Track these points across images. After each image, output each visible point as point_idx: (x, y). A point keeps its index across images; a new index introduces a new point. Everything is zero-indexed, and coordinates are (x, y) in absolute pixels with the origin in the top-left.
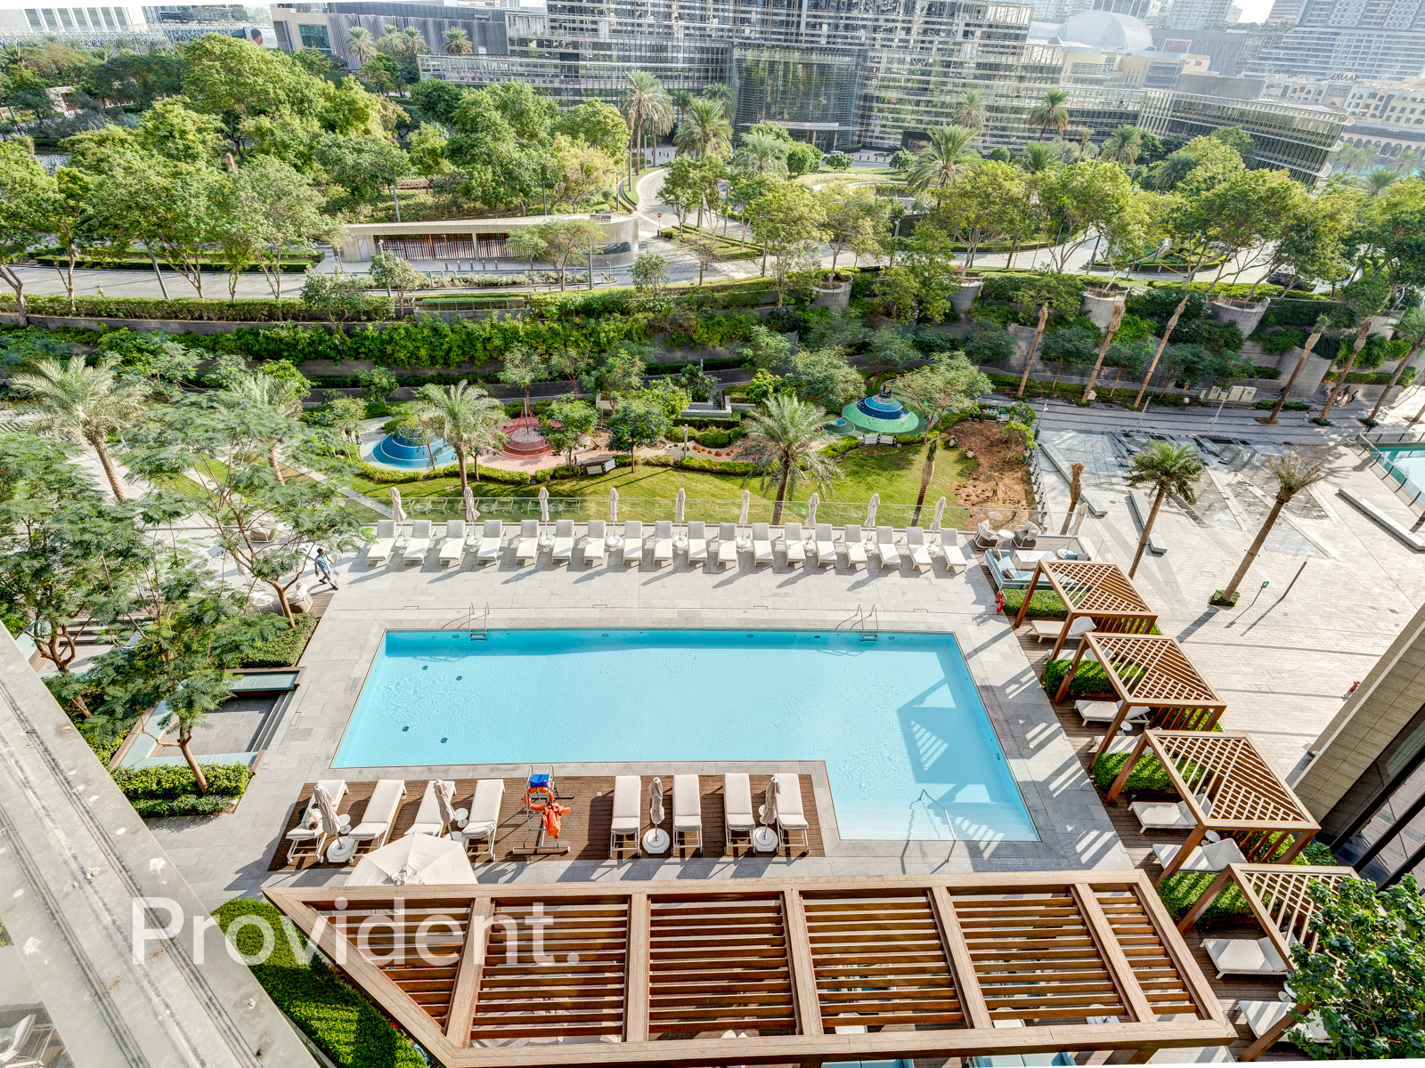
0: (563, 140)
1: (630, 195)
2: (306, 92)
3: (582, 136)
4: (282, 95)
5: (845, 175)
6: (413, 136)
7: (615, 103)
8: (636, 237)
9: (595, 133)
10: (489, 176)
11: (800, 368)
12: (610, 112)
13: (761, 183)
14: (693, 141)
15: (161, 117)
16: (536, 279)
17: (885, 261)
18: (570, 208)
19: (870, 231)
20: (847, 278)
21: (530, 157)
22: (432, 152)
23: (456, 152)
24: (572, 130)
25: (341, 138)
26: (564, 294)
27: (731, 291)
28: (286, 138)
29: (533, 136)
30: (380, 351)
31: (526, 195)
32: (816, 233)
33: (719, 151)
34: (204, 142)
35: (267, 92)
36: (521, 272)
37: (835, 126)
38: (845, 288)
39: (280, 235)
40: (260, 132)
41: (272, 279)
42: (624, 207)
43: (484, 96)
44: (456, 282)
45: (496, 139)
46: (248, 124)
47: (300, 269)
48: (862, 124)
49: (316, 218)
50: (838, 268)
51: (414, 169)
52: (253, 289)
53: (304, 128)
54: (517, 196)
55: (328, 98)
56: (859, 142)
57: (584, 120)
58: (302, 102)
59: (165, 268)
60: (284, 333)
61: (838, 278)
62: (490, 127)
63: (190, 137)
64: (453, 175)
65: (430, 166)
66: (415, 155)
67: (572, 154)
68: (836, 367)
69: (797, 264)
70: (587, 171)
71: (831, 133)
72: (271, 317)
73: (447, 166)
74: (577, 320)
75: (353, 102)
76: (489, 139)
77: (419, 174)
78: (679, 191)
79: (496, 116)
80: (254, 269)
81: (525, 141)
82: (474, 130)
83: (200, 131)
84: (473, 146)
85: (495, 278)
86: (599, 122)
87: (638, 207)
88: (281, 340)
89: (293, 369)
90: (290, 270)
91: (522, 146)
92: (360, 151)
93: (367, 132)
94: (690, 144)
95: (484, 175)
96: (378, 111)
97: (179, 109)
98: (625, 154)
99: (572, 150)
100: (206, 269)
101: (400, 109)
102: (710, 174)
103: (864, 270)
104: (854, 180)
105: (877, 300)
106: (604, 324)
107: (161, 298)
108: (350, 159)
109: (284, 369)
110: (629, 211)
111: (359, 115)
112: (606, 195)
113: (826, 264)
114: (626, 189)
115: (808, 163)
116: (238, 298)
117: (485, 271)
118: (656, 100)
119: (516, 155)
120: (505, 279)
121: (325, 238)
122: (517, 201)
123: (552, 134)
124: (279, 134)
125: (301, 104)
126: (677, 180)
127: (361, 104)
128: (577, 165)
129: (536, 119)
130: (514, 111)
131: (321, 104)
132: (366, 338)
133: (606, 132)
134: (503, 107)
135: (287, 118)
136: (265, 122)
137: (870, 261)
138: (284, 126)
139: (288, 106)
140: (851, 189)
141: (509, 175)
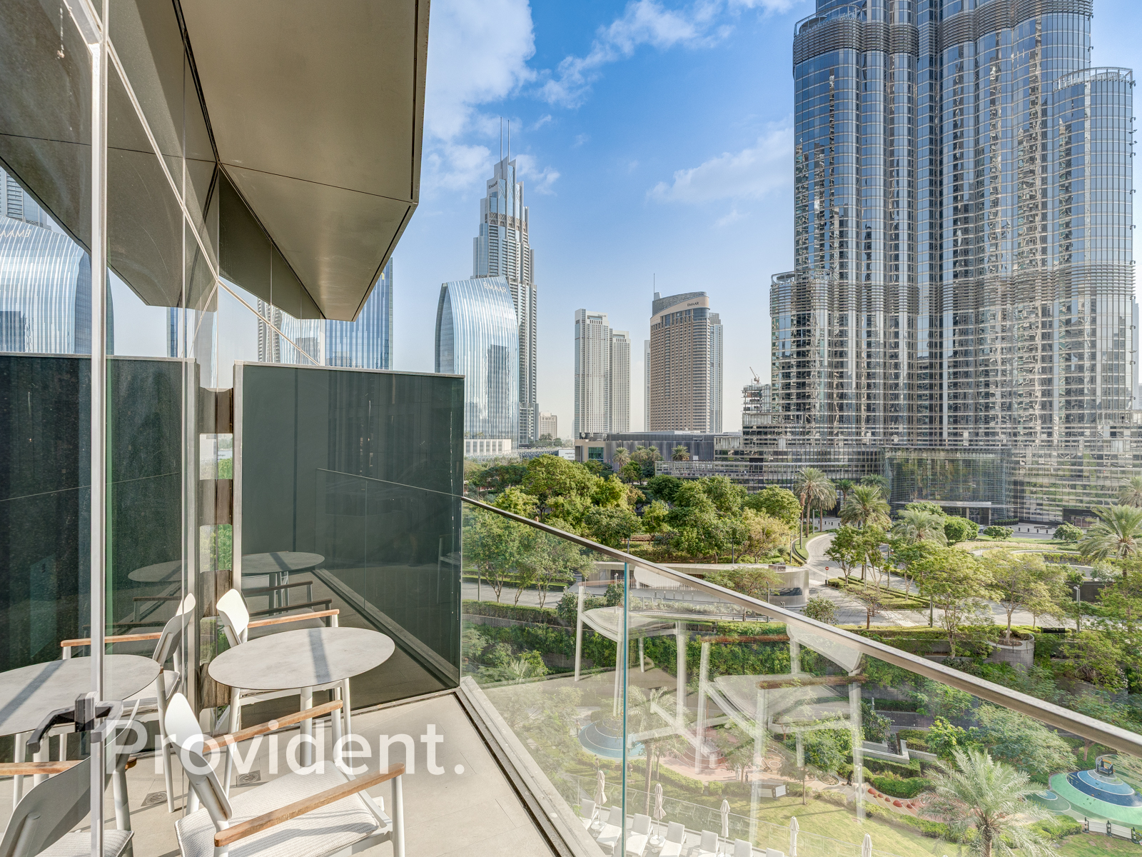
0: (750, 513)
1: (801, 552)
2: (587, 483)
3: (764, 509)
4: (573, 485)
5: (1006, 544)
6: (646, 509)
7: (790, 488)
8: (807, 584)
9: (774, 508)
10: (695, 535)
11: (986, 721)
12: (786, 494)
13: (921, 548)
14: (856, 515)
15: (507, 497)
16: (723, 610)
17: (1070, 624)
18: (752, 559)
19: (1047, 594)
20: (1027, 637)
21: (725, 523)
22: (657, 519)
23: (673, 519)
24: (757, 506)
25: (602, 509)
26: (745, 624)
27: (900, 637)
28: (570, 509)
29: (728, 509)
30: (600, 653)
31: (719, 548)
32: (983, 592)
33: (880, 522)
34: (525, 510)
35: (566, 484)
36: (712, 603)
37: (988, 504)
38: (1026, 648)
39: (554, 566)
40: (556, 505)
41: (542, 594)
42: (796, 561)
43: (697, 485)
44: (662, 606)
45: (701, 511)
46: (551, 501)
47: (561, 589)
48: (1015, 503)
49: (577, 557)
50: (1014, 626)
51: (643, 529)
52: (529, 600)
53: (580, 503)
54: (713, 549)
55: (599, 486)
56: (1015, 517)
57: (766, 500)
58: (583, 488)
59: (484, 582)
60: (540, 632)
61: (1015, 635)
62: (699, 503)
63: (519, 507)
64: (670, 532)
65: (654, 527)
66: (646, 520)
67: (756, 521)
68: (1030, 728)
69: (966, 620)
70: (767, 534)
71: (985, 510)
72: (535, 620)
73: (666, 528)
74: (755, 647)
75: (613, 488)
76: (697, 511)
77: (646, 532)
78: (844, 551)
79: (704, 497)
80: (533, 587)
81: (722, 513)
82: (687, 505)
83: (524, 504)
84: (685, 515)
85: (691, 606)
86: (777, 501)
87: (808, 561)
88: (537, 636)
89: (540, 659)
90: (554, 589)
91: (720, 516)
92: (611, 517)
93: (618, 505)
94: (852, 516)
95: (692, 534)
96: (626, 493)
97: (518, 493)
98: (798, 522)
99: (756, 519)
100: (506, 585)
101: (640, 492)
102: (872, 540)
103: (1046, 631)
104: (1017, 548)
105: (1069, 662)
106: (778, 653)
107: (476, 600)
108: (605, 521)
109: (535, 657)
110: (801, 564)
111: (614, 495)
112: (781, 551)
113: (1001, 621)
114: (797, 547)
115: (965, 533)
116: (519, 604)
117: (684, 600)
118: (823, 488)
119: (715, 522)
120: (698, 607)
121: (579, 570)
122: (712, 552)
123: (742, 509)
124: (567, 506)
125: (582, 490)
126: (841, 543)
127: (617, 490)
128: (759, 528)
129: (731, 499)
130: (717, 495)
131: (594, 489)
132: (592, 642)
133: (783, 507)
134: (709, 491)
135: (573, 497)
136: (560, 499)
137: (1053, 624)
138: (571, 502)
139: (575, 491)
140: (1016, 555)
141: (708, 534)
